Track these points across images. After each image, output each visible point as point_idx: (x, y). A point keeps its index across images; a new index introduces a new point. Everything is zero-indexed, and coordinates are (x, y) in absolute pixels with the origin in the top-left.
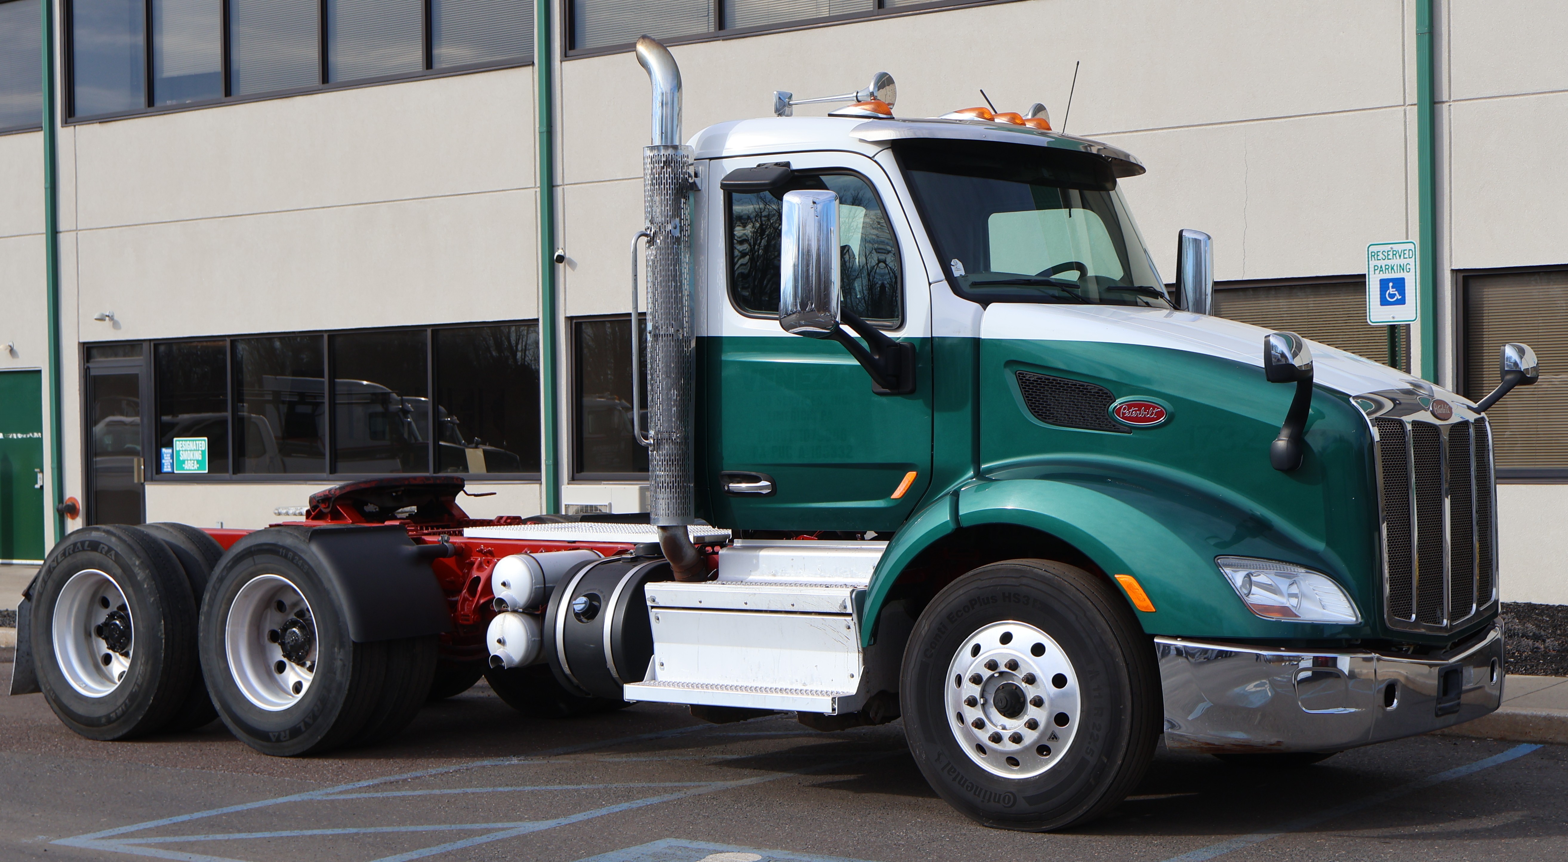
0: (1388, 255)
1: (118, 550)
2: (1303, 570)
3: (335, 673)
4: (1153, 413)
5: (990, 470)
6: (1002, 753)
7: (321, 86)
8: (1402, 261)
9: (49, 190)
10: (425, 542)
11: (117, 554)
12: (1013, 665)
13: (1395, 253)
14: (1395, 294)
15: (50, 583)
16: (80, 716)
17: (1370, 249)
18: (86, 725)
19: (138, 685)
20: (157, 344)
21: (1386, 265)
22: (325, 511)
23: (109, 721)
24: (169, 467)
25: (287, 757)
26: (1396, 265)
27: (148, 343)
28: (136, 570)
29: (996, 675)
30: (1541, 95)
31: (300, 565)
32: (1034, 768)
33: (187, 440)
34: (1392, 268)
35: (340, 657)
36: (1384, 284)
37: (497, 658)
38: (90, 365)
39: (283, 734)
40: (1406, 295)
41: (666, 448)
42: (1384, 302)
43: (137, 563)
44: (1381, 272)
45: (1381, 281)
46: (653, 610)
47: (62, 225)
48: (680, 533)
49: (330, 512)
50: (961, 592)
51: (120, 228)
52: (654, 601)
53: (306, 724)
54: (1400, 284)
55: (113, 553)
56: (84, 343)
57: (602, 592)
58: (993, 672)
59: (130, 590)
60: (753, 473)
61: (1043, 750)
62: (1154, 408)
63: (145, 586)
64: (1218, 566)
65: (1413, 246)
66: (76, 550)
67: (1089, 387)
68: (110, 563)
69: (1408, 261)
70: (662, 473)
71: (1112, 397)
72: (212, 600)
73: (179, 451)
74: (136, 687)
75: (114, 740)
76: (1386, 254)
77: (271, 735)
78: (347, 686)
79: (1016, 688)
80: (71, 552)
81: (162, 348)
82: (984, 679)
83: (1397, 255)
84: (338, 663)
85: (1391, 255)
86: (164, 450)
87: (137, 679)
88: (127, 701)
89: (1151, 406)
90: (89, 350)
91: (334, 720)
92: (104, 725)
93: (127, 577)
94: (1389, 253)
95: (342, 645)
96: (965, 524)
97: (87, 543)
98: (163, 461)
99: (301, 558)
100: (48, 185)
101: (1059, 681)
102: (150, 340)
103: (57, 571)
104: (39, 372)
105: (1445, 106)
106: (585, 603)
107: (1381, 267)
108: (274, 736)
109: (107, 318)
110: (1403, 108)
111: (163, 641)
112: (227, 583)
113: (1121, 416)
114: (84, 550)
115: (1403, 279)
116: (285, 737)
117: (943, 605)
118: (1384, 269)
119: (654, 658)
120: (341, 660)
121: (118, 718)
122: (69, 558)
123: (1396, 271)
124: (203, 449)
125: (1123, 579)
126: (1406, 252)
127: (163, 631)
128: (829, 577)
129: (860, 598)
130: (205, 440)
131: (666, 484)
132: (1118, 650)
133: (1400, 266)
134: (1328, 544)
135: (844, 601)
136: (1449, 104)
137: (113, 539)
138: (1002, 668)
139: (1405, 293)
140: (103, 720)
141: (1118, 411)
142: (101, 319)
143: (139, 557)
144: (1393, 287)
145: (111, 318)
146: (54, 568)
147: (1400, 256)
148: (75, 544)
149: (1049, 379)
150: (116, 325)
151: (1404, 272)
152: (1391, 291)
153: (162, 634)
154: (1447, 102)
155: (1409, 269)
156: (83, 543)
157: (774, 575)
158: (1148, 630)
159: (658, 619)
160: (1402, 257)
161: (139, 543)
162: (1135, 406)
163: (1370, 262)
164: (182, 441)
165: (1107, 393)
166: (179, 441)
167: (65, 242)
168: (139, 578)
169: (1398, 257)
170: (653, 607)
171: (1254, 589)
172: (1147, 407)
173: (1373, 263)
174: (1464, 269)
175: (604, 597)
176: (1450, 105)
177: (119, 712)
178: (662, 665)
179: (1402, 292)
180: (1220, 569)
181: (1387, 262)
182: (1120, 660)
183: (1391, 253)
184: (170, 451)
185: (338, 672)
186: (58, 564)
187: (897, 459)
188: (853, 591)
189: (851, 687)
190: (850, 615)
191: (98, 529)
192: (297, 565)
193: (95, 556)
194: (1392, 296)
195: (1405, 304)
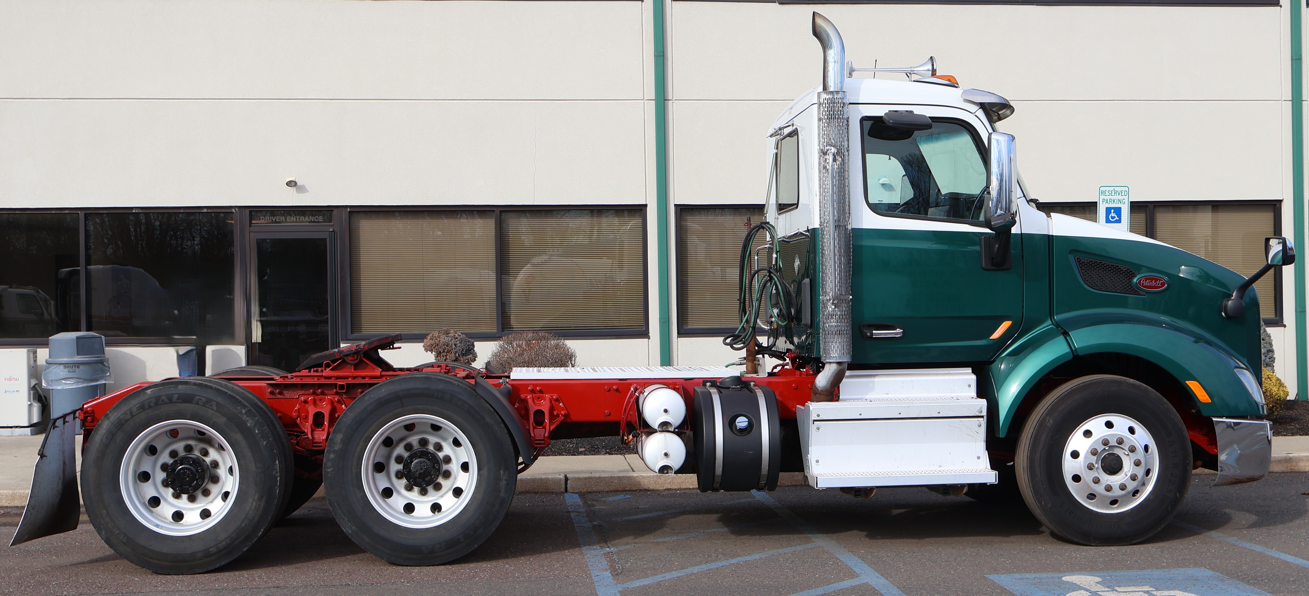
0: (1112, 193)
8: (1120, 197)
13: (1116, 192)
14: (1115, 217)
17: (1101, 189)
21: (1110, 199)
26: (1116, 199)
34: (1114, 201)
36: (1108, 210)
44: (1107, 203)
45: (1107, 208)
54: (1118, 211)
65: (1127, 189)
69: (1124, 197)
76: (1110, 192)
83: (1117, 193)
85: (1114, 193)
94: (1112, 192)
107: (1107, 200)
115: (1121, 208)
118: (1109, 201)
123: (1116, 203)
126: (1123, 192)
133: (1119, 200)
139: (1121, 216)
144: (1114, 213)
147: (1119, 194)
151: (1121, 203)
155: (1124, 202)
160: (1120, 195)
163: (1100, 197)
169: (1118, 195)
173: (1102, 197)
179: (1119, 215)
181: (1110, 197)
183: (1113, 192)
194: (1113, 218)
195: (1120, 222)
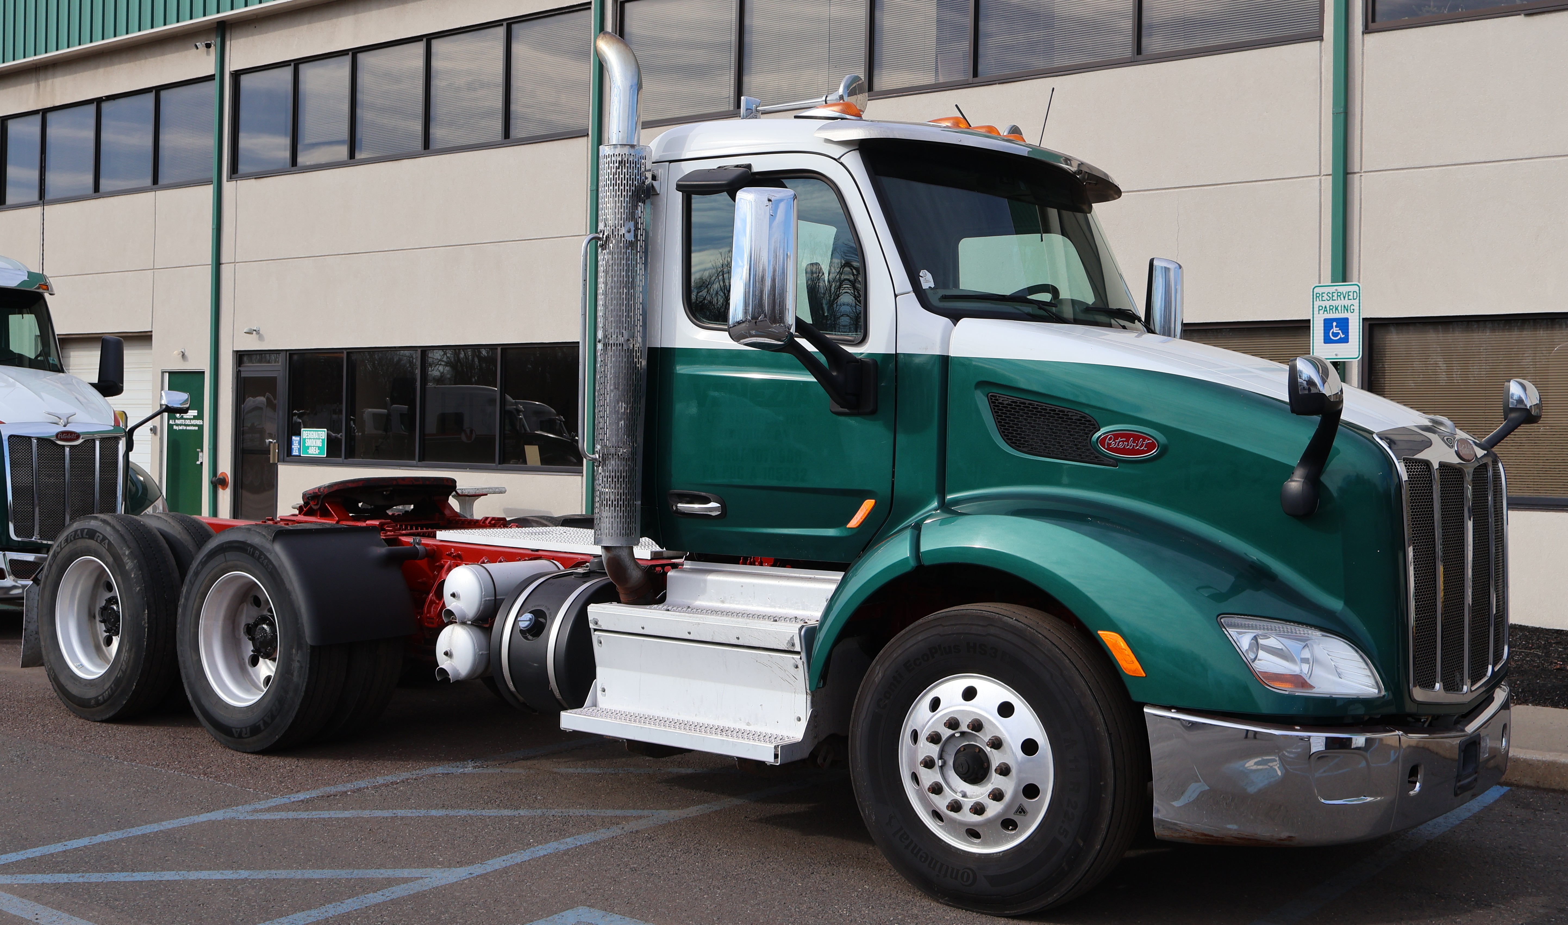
0: (1333, 296)
1: (111, 539)
2: (1318, 633)
3: (292, 675)
4: (1142, 445)
5: (957, 502)
6: (961, 824)
7: (423, 151)
8: (1346, 302)
9: (215, 230)
10: (401, 543)
11: (110, 542)
12: (977, 726)
13: (1339, 294)
14: (1339, 333)
15: (54, 567)
16: (74, 696)
17: (1315, 290)
18: (79, 705)
19: (122, 670)
20: (291, 353)
21: (1330, 306)
22: (315, 507)
23: (98, 704)
24: (297, 451)
25: (248, 753)
26: (1340, 306)
27: (285, 352)
28: (126, 559)
29: (957, 735)
30: (1444, 168)
31: (265, 564)
32: (996, 843)
33: (311, 431)
34: (1336, 309)
35: (297, 658)
36: (1328, 323)
37: (443, 671)
38: (241, 369)
39: (244, 730)
40: (1350, 334)
41: (612, 464)
42: (1327, 340)
43: (127, 553)
44: (1326, 312)
45: (1325, 320)
46: (595, 633)
47: (224, 259)
48: (624, 554)
49: (319, 508)
50: (920, 638)
51: (268, 262)
52: (596, 623)
53: (265, 723)
54: (1343, 324)
55: (107, 541)
56: (237, 351)
57: (548, 609)
58: (954, 732)
59: (119, 578)
60: (703, 494)
61: (1008, 824)
62: (1144, 439)
63: (133, 576)
64: (1221, 626)
65: (1358, 288)
66: (77, 537)
67: (1070, 414)
68: (104, 551)
69: (1352, 302)
70: (607, 490)
71: (1097, 426)
72: (189, 593)
73: (305, 439)
74: (121, 672)
75: (102, 721)
76: (1331, 296)
77: (233, 730)
78: (304, 689)
79: (979, 751)
80: (72, 539)
81: (295, 357)
82: (944, 739)
83: (1342, 296)
84: (296, 665)
85: (1336, 296)
86: (294, 438)
87: (122, 665)
88: (112, 686)
89: (1142, 437)
90: (240, 357)
91: (291, 721)
92: (94, 707)
93: (118, 565)
94: (1334, 294)
95: (300, 647)
96: (927, 562)
97: (86, 530)
98: (293, 447)
99: (266, 558)
100: (215, 227)
101: (1030, 747)
102: (286, 350)
103: (60, 555)
104: (204, 372)
105: (1357, 176)
106: (530, 620)
107: (1326, 307)
108: (237, 732)
109: (254, 332)
110: (1319, 177)
111: (146, 630)
112: (201, 577)
113: (1106, 447)
114: (83, 537)
115: (1347, 319)
116: (246, 734)
117: (900, 651)
118: (1328, 309)
119: (596, 682)
120: (298, 661)
121: (105, 701)
122: (70, 545)
123: (1340, 311)
124: (323, 438)
125: (1108, 637)
126: (1351, 294)
127: (146, 621)
128: (780, 607)
129: (810, 635)
130: (325, 431)
131: (611, 502)
132: (1099, 717)
133: (1344, 306)
134: (1347, 603)
135: (792, 638)
136: (1360, 174)
137: (108, 529)
138: (964, 728)
139: (1348, 332)
140: (93, 702)
141: (1102, 441)
142: (249, 333)
143: (129, 547)
144: (1336, 327)
145: (258, 332)
146: (58, 553)
147: (1344, 298)
148: (76, 531)
149: (1025, 403)
150: (261, 337)
151: (1348, 312)
152: (1335, 330)
153: (145, 623)
154: (1358, 173)
155: (1353, 309)
156: (82, 530)
157: (723, 602)
158: (1136, 697)
159: (601, 643)
160: (1346, 298)
161: (131, 533)
162: (1122, 436)
163: (1315, 303)
164: (308, 431)
165: (1090, 421)
166: (305, 431)
167: (226, 270)
168: (127, 568)
169: (1342, 298)
170: (595, 630)
171: (1262, 654)
172: (1136, 437)
173: (1317, 303)
174: (1371, 318)
175: (550, 614)
176: (1361, 176)
177: (106, 694)
178: (604, 690)
179: (1345, 330)
180: (1224, 629)
181: (1331, 303)
182: (1101, 729)
183: (1335, 295)
184: (298, 438)
185: (296, 674)
186: (61, 549)
187: (856, 484)
188: (803, 627)
189: (796, 732)
190: (798, 653)
191: (96, 518)
192: (262, 564)
193: (92, 543)
194: (1335, 335)
195: (1348, 342)
